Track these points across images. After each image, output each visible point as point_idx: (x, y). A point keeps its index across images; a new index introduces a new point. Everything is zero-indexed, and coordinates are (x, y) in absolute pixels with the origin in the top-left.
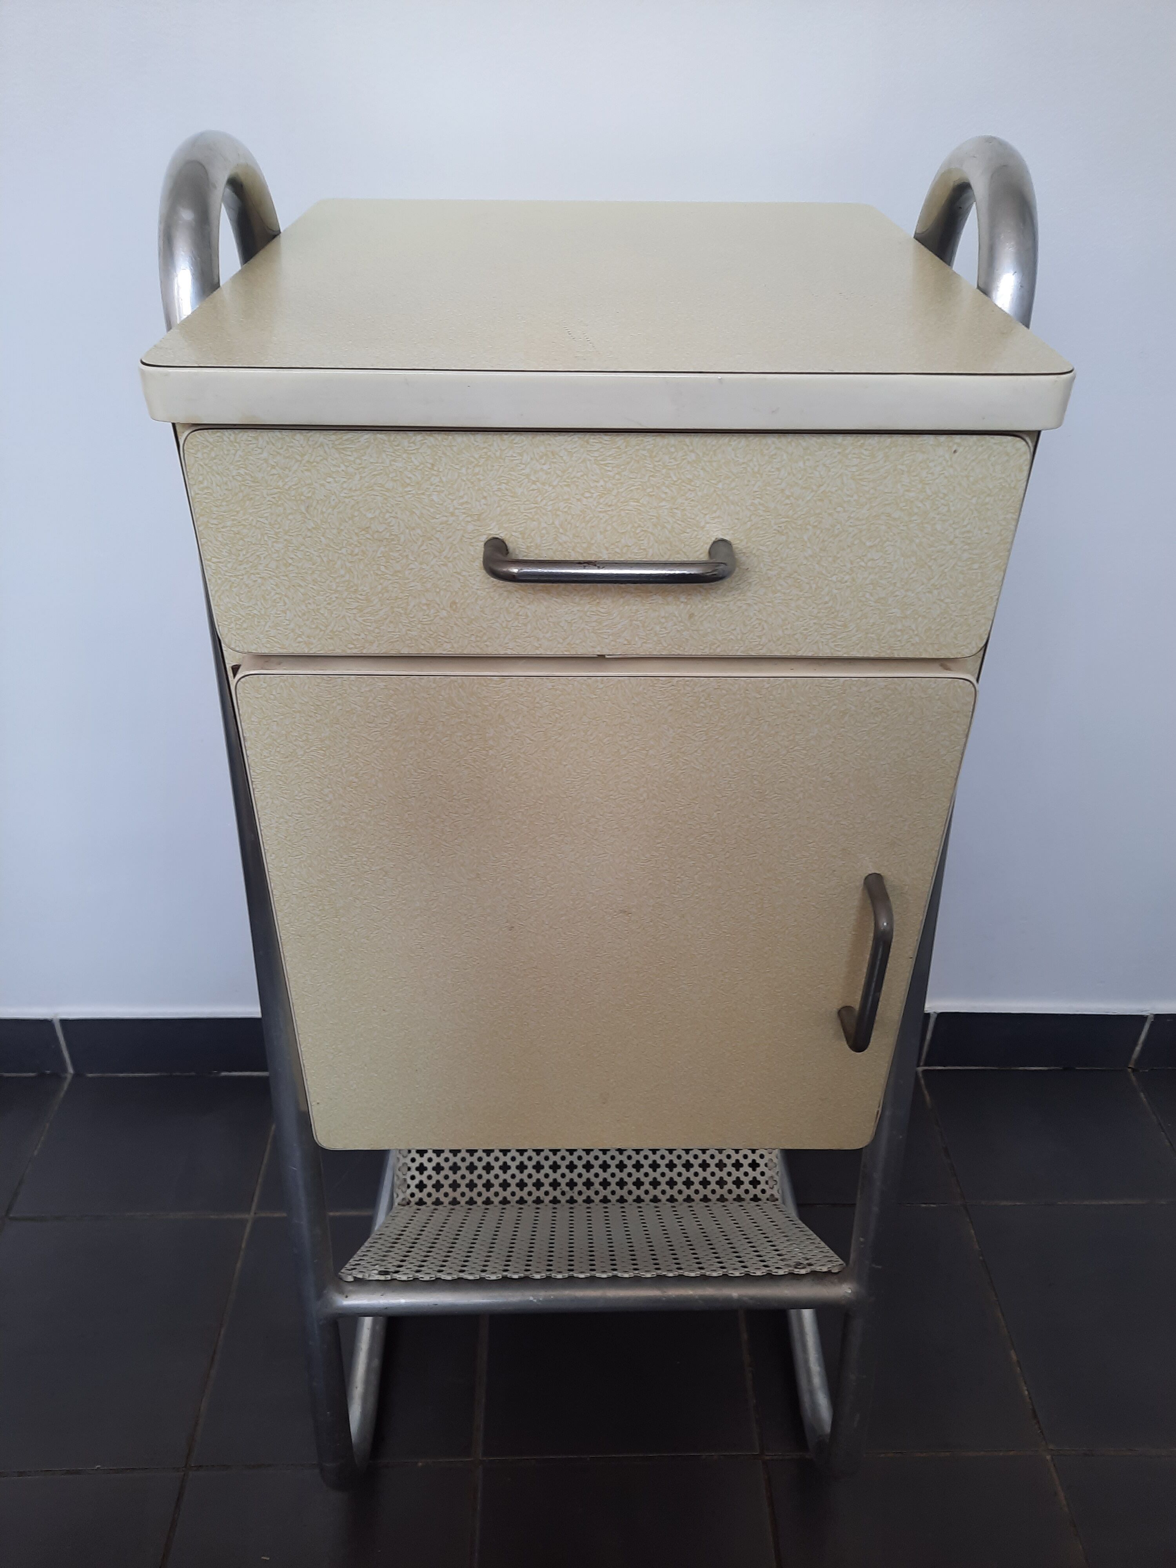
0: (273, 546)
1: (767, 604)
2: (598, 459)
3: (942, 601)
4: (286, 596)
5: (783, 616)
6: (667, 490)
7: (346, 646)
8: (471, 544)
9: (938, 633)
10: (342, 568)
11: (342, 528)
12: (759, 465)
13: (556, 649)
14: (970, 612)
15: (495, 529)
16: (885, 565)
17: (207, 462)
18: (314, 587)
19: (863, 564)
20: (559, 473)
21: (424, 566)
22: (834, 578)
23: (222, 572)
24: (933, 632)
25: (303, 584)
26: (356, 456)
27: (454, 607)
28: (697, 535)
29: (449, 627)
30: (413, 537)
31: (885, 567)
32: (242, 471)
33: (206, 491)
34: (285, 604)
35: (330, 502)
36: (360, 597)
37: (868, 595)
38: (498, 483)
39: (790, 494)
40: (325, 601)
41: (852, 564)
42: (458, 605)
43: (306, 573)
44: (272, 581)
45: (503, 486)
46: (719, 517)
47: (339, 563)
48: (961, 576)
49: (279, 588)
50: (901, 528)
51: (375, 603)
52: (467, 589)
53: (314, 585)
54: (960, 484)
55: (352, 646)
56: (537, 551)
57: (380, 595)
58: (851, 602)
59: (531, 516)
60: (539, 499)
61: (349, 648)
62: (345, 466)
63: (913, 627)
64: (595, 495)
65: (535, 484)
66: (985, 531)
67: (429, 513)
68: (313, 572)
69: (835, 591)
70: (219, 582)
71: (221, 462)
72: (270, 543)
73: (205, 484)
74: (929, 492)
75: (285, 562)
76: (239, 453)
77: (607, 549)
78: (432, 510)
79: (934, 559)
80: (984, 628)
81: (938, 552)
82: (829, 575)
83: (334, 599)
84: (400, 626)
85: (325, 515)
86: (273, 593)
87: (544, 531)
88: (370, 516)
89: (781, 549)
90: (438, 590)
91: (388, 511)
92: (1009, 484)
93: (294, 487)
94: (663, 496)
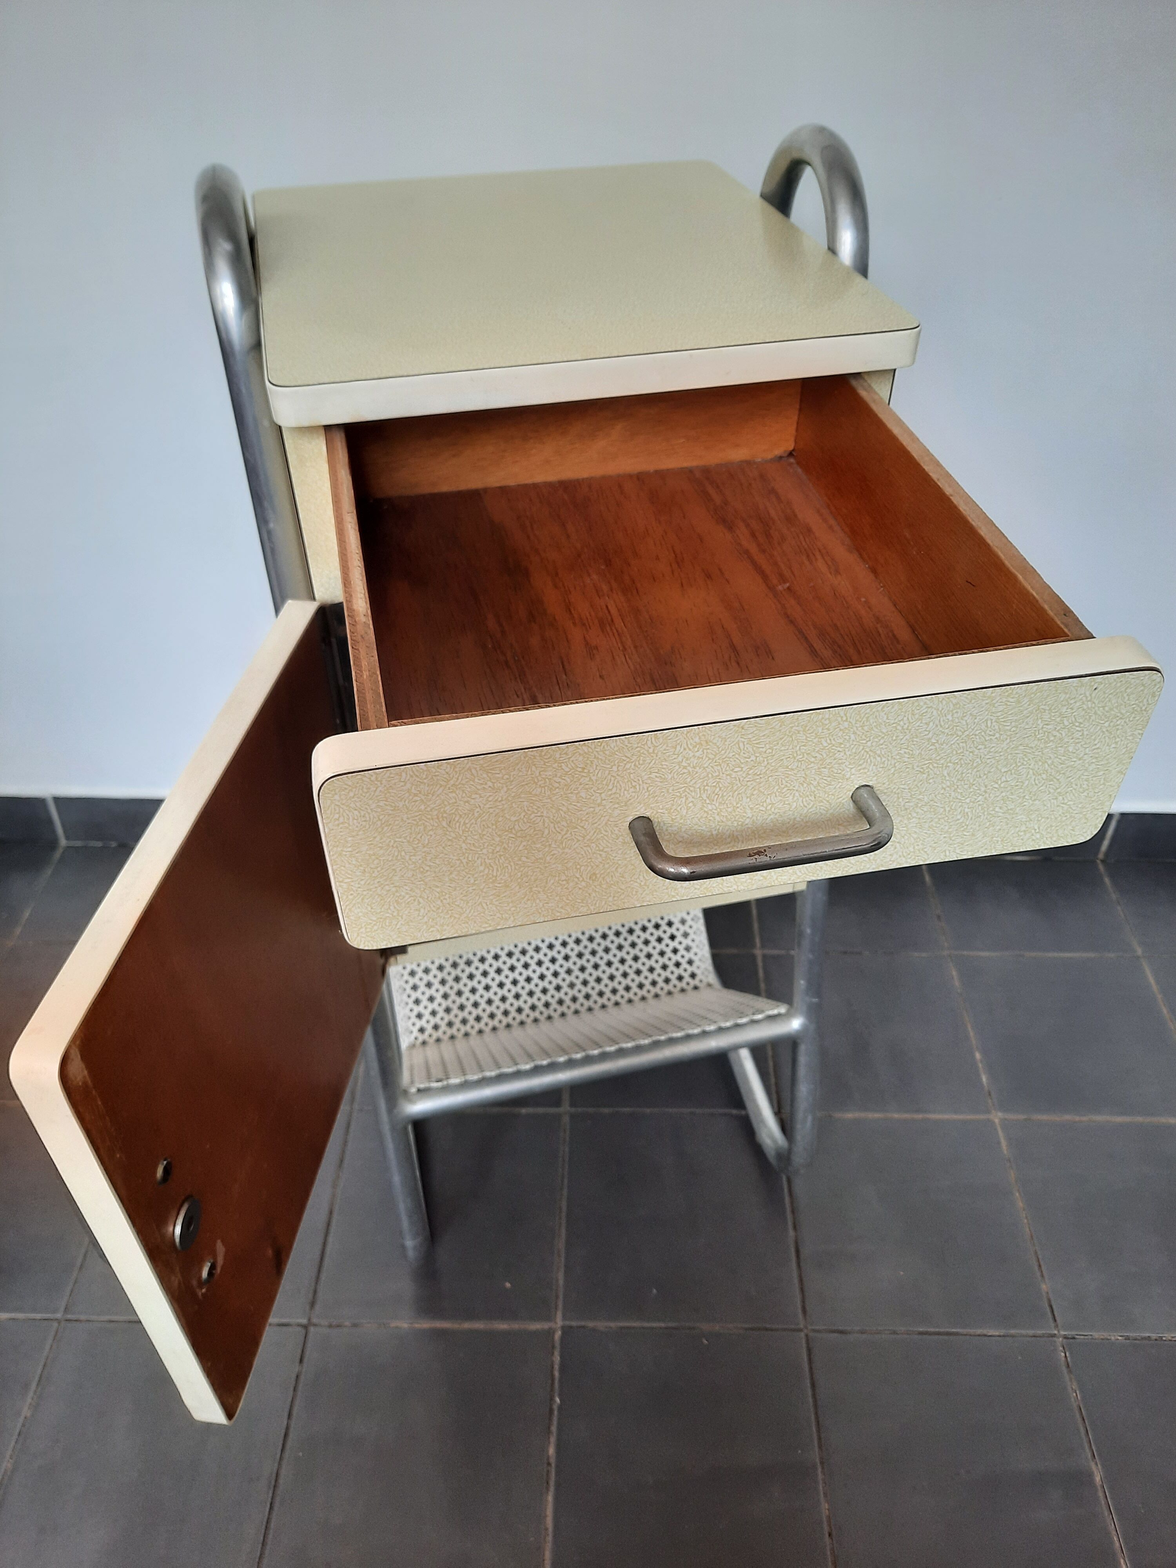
0: (410, 859)
1: (901, 829)
2: (752, 739)
3: (1065, 804)
4: (420, 897)
5: (915, 836)
6: (817, 755)
7: (480, 926)
8: (616, 826)
9: (1057, 828)
10: (481, 865)
11: (484, 833)
12: (909, 722)
13: (692, 894)
14: (1089, 809)
15: (642, 810)
16: (1017, 784)
17: (344, 802)
18: (451, 885)
19: (996, 786)
20: (711, 756)
21: (566, 850)
22: (968, 801)
23: (354, 889)
24: (1053, 828)
25: (439, 884)
26: (504, 773)
27: (594, 877)
28: (841, 786)
29: (587, 894)
30: (558, 829)
31: (1017, 786)
32: (381, 804)
33: (341, 826)
34: (419, 903)
35: (473, 814)
36: (498, 885)
37: (997, 809)
38: (649, 773)
39: (935, 741)
40: (462, 894)
41: (986, 787)
42: (598, 876)
43: (444, 875)
44: (407, 888)
45: (653, 775)
46: (864, 769)
47: (479, 862)
48: (1086, 783)
49: (414, 891)
50: (1036, 754)
51: (513, 887)
52: (609, 861)
53: (451, 883)
54: (1095, 713)
55: (487, 925)
56: (682, 821)
57: (519, 880)
58: (980, 816)
59: (679, 795)
60: (688, 780)
61: (484, 928)
62: (492, 782)
63: (1036, 827)
64: (744, 770)
65: (686, 769)
66: (1113, 746)
67: (576, 808)
68: (451, 873)
69: (967, 810)
70: (351, 897)
71: (360, 799)
72: (407, 857)
73: (341, 820)
74: (1066, 723)
75: (422, 870)
76: (380, 789)
77: (752, 809)
78: (579, 805)
79: (1064, 774)
80: (1100, 819)
81: (1067, 767)
82: (963, 799)
83: (471, 891)
84: (538, 901)
85: (468, 826)
86: (407, 896)
87: (691, 805)
88: (513, 819)
89: (921, 785)
90: (578, 867)
91: (533, 812)
92: (1141, 708)
93: (437, 808)
94: (813, 759)
